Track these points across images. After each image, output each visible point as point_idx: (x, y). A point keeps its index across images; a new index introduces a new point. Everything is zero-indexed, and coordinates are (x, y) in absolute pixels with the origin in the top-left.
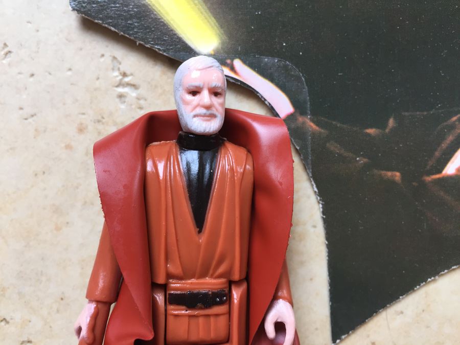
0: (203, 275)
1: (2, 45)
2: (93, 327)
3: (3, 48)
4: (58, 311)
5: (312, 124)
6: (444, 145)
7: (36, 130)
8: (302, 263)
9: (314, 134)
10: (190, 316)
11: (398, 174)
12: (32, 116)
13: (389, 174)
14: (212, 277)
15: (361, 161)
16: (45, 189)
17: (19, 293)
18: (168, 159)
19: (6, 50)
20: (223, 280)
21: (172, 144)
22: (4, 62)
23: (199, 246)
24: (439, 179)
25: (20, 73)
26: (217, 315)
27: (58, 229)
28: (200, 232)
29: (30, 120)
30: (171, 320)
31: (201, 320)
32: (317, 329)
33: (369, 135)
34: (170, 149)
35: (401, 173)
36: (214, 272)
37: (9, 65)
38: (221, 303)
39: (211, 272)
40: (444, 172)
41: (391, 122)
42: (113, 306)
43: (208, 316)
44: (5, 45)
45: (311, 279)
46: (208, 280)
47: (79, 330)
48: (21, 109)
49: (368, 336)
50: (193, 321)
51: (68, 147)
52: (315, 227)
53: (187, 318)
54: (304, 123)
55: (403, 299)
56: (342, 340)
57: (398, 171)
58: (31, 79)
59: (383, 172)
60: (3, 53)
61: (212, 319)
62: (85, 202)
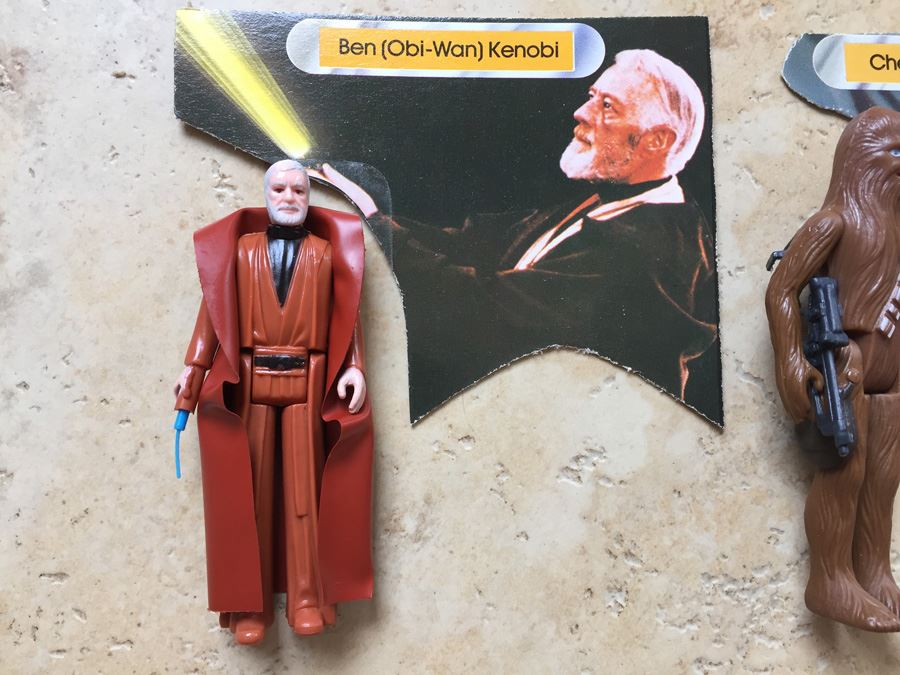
0: (285, 343)
1: (110, 148)
2: (190, 385)
3: (111, 151)
4: (157, 392)
5: (394, 223)
6: (516, 244)
7: (141, 226)
8: (385, 351)
9: (395, 232)
10: (273, 376)
11: (473, 269)
12: (137, 213)
13: (465, 269)
14: (292, 345)
15: (440, 257)
16: (147, 280)
17: (120, 375)
18: (257, 246)
19: (114, 152)
20: (301, 348)
21: (262, 236)
22: (112, 163)
23: (281, 316)
24: (511, 274)
25: (126, 174)
26: (296, 377)
27: (159, 316)
28: (282, 306)
29: (135, 217)
30: (256, 378)
31: (282, 379)
32: (397, 411)
33: (446, 233)
34: (260, 239)
35: (476, 269)
36: (294, 340)
37: (117, 165)
38: (300, 367)
39: (291, 341)
40: (516, 268)
41: (467, 222)
42: (207, 372)
43: (288, 376)
44: (113, 147)
45: (393, 366)
46: (289, 347)
47: (179, 387)
48: (127, 206)
49: (445, 419)
50: (275, 380)
51: (170, 241)
52: (397, 317)
53: (270, 378)
54: (387, 221)
55: (478, 384)
56: (420, 422)
57: (473, 266)
58: (137, 179)
59: (460, 267)
60: (110, 155)
61: (292, 380)
62: (185, 292)
